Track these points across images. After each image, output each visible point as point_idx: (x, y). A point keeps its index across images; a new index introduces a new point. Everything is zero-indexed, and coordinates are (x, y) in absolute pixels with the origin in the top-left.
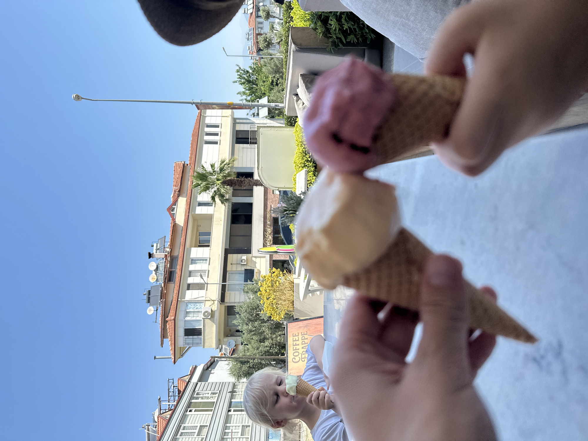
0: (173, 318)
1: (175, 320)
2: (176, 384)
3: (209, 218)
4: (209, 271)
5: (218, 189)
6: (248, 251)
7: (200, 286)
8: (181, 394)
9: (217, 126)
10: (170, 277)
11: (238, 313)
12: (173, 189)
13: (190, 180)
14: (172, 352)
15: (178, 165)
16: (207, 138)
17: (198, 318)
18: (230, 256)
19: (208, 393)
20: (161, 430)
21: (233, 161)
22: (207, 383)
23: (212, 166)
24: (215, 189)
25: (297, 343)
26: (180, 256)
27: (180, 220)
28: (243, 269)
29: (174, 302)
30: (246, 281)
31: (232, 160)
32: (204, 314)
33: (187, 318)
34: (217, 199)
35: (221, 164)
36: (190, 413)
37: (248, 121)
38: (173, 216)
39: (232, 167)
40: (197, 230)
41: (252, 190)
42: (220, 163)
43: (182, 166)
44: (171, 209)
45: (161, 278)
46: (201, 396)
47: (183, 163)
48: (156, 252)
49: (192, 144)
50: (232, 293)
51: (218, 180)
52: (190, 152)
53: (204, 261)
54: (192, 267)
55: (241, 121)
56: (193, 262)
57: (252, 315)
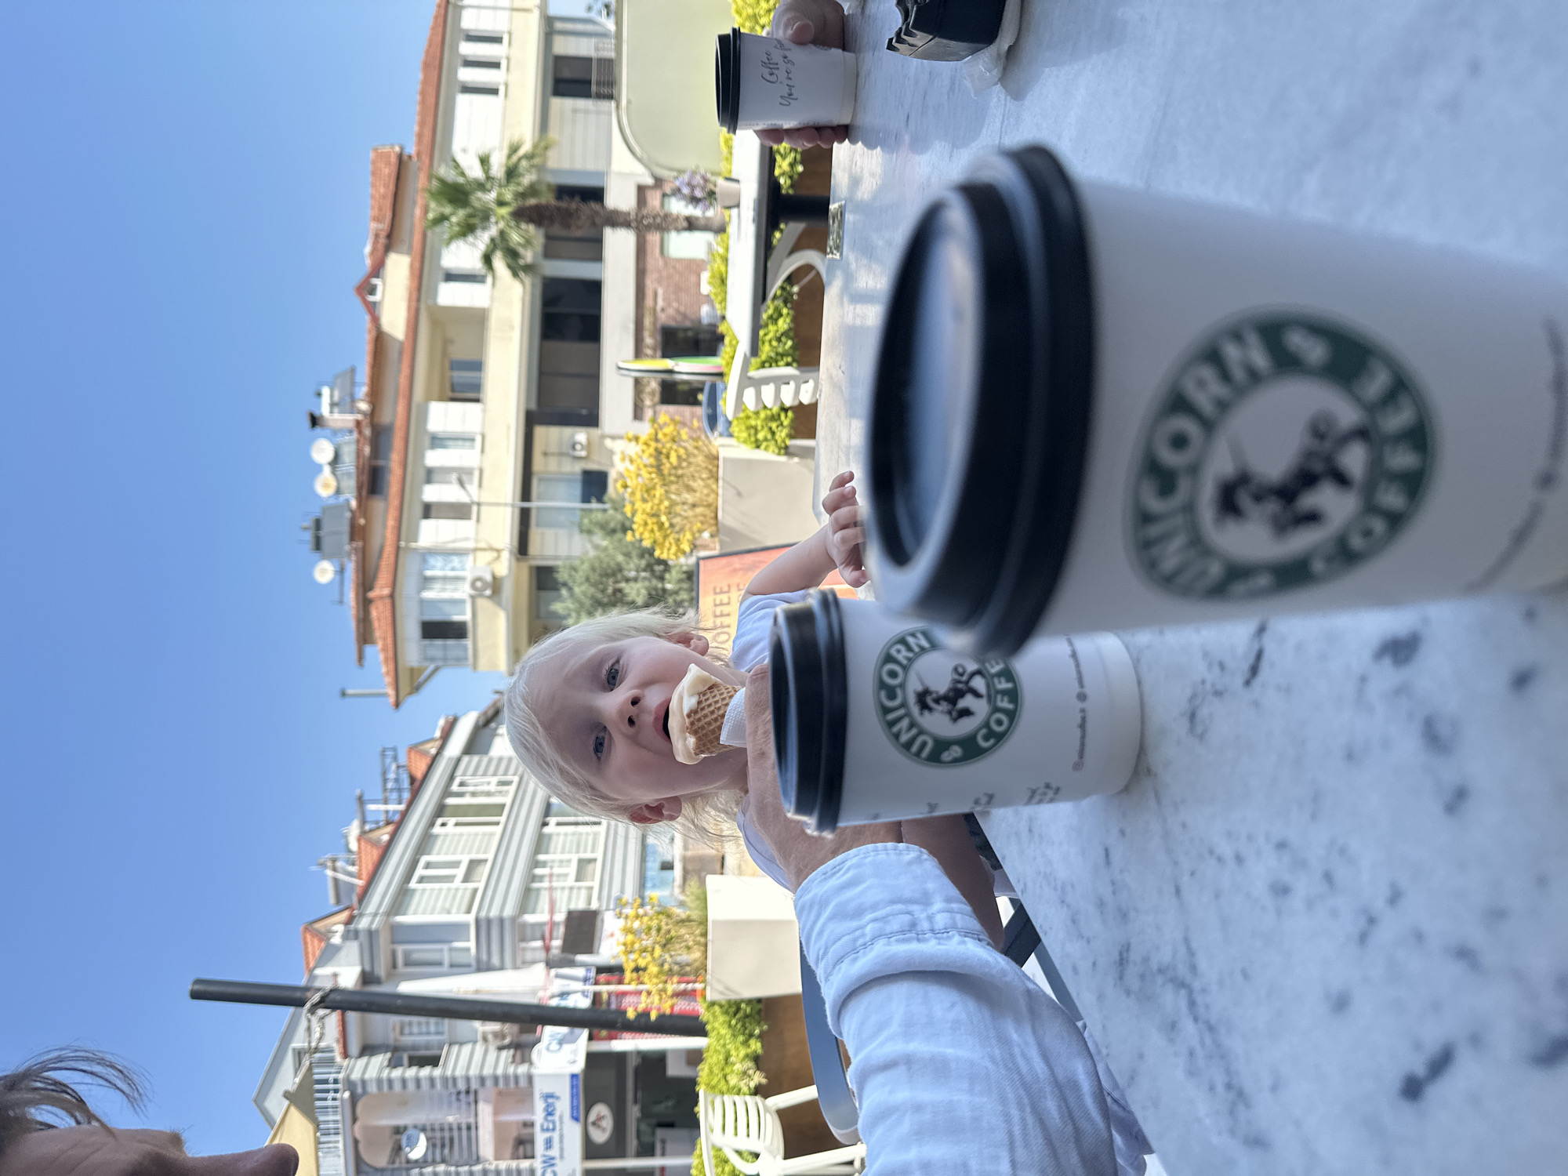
0: (386, 591)
1: (392, 596)
2: (403, 760)
3: (477, 319)
4: (481, 471)
5: (502, 233)
6: (591, 419)
7: (460, 511)
8: (417, 786)
9: (497, 40)
10: (372, 481)
11: (565, 584)
12: (372, 228)
13: (421, 207)
14: (388, 679)
15: (381, 156)
16: (466, 75)
17: (457, 595)
18: (540, 431)
19: (489, 783)
20: (368, 866)
21: (546, 148)
22: (485, 759)
23: (484, 161)
24: (493, 231)
25: (726, 609)
26: (399, 423)
27: (395, 321)
28: (578, 468)
29: (389, 550)
30: (586, 499)
31: (542, 144)
32: (473, 585)
33: (427, 595)
34: (499, 263)
35: (509, 156)
36: (442, 830)
37: (589, 28)
38: (373, 309)
39: (541, 169)
40: (444, 353)
41: (598, 241)
42: (505, 152)
43: (394, 160)
44: (366, 288)
45: (350, 484)
46: (471, 789)
47: (397, 149)
48: (331, 412)
49: (423, 93)
50: (549, 533)
51: (501, 203)
52: (417, 118)
53: (468, 444)
54: (434, 458)
55: (569, 26)
56: (437, 442)
57: (603, 591)
